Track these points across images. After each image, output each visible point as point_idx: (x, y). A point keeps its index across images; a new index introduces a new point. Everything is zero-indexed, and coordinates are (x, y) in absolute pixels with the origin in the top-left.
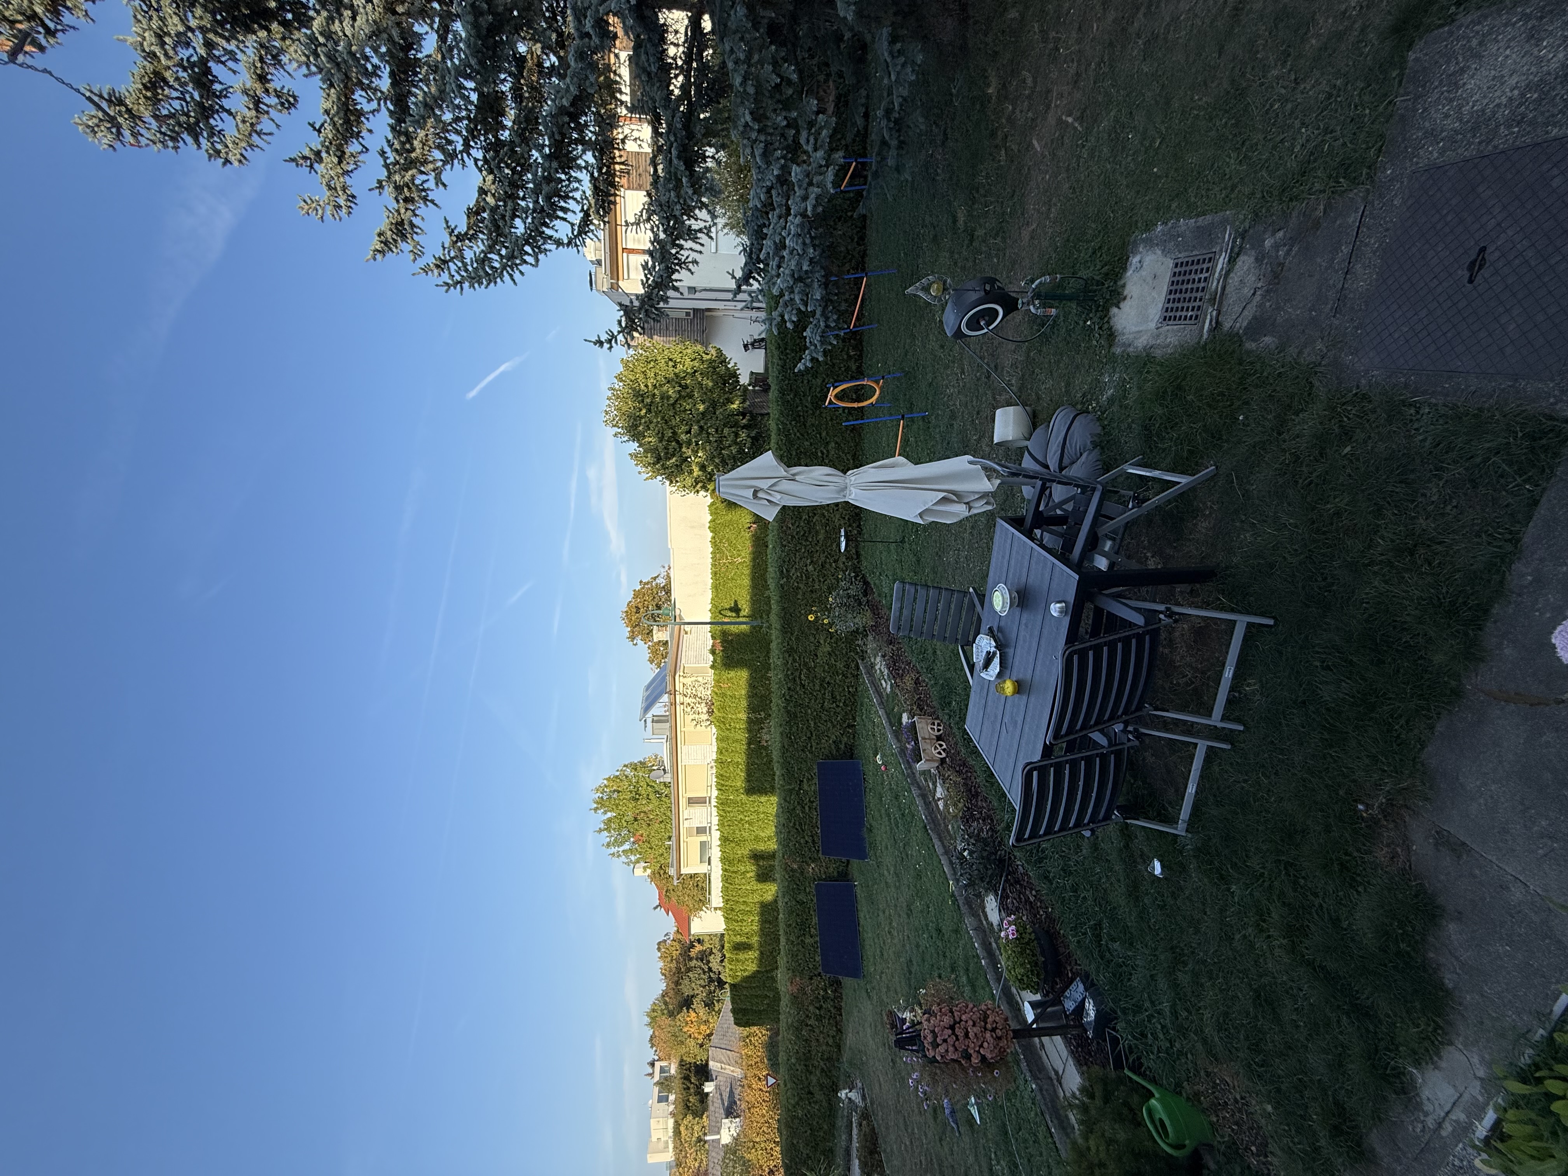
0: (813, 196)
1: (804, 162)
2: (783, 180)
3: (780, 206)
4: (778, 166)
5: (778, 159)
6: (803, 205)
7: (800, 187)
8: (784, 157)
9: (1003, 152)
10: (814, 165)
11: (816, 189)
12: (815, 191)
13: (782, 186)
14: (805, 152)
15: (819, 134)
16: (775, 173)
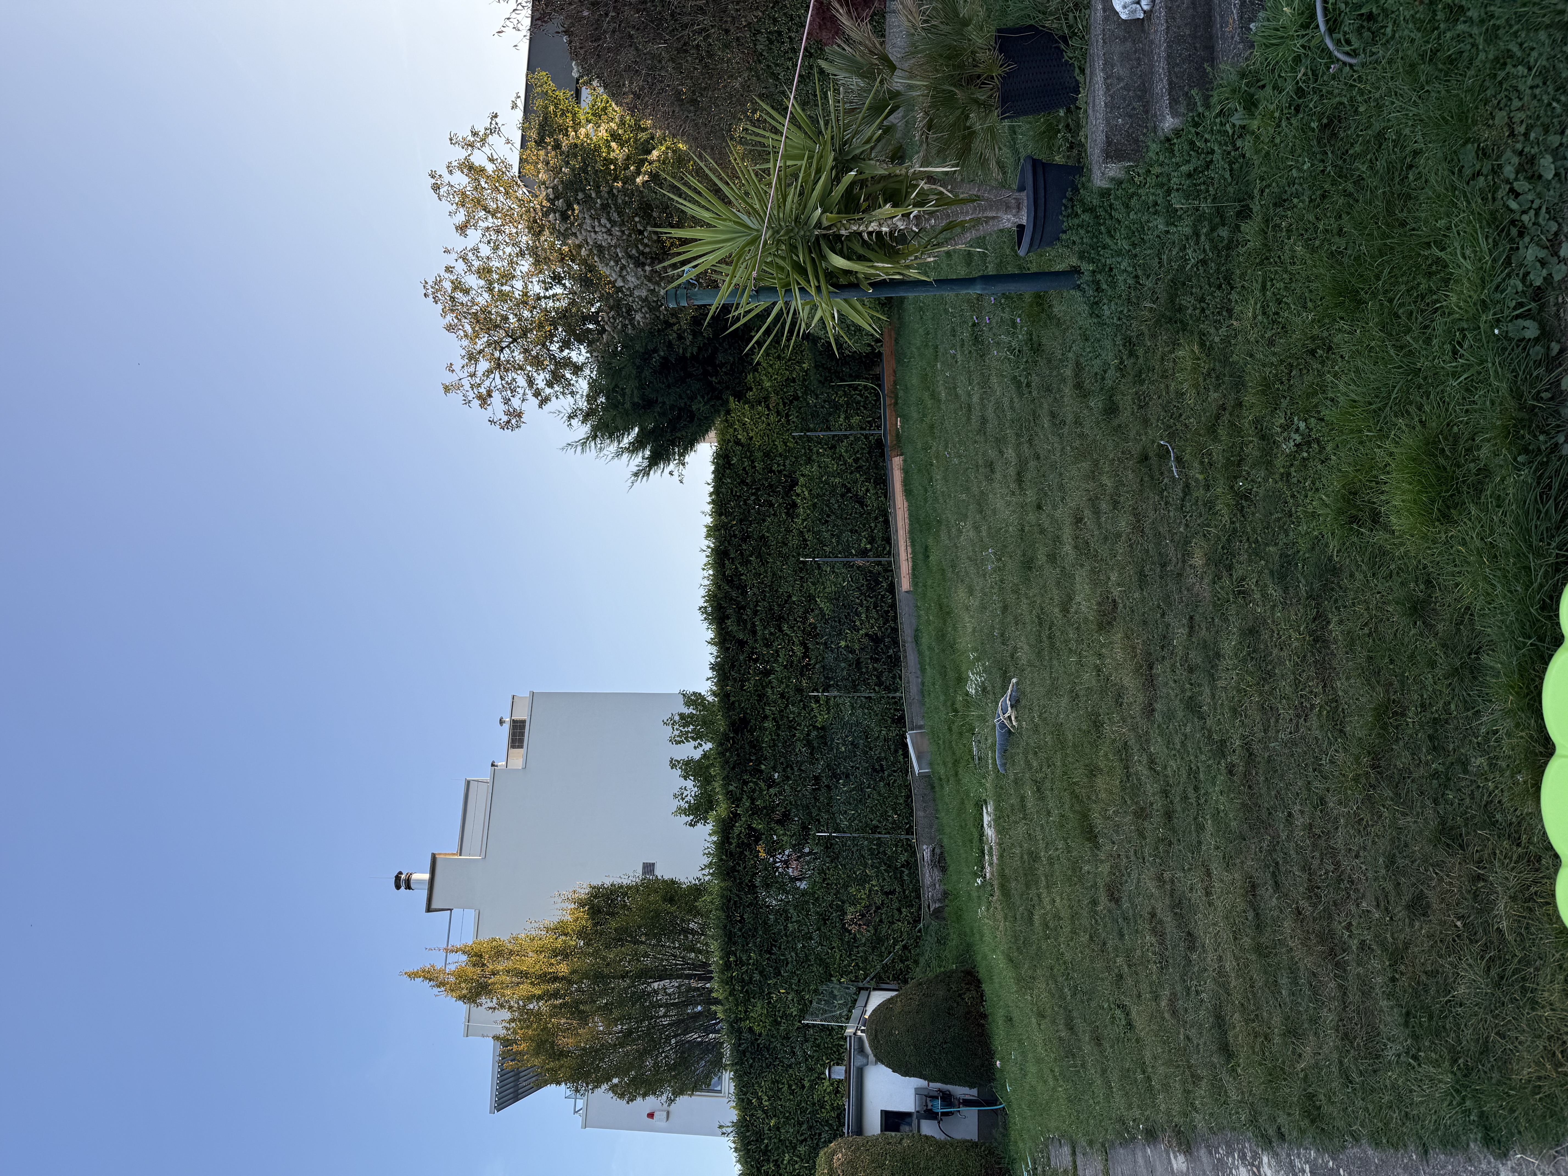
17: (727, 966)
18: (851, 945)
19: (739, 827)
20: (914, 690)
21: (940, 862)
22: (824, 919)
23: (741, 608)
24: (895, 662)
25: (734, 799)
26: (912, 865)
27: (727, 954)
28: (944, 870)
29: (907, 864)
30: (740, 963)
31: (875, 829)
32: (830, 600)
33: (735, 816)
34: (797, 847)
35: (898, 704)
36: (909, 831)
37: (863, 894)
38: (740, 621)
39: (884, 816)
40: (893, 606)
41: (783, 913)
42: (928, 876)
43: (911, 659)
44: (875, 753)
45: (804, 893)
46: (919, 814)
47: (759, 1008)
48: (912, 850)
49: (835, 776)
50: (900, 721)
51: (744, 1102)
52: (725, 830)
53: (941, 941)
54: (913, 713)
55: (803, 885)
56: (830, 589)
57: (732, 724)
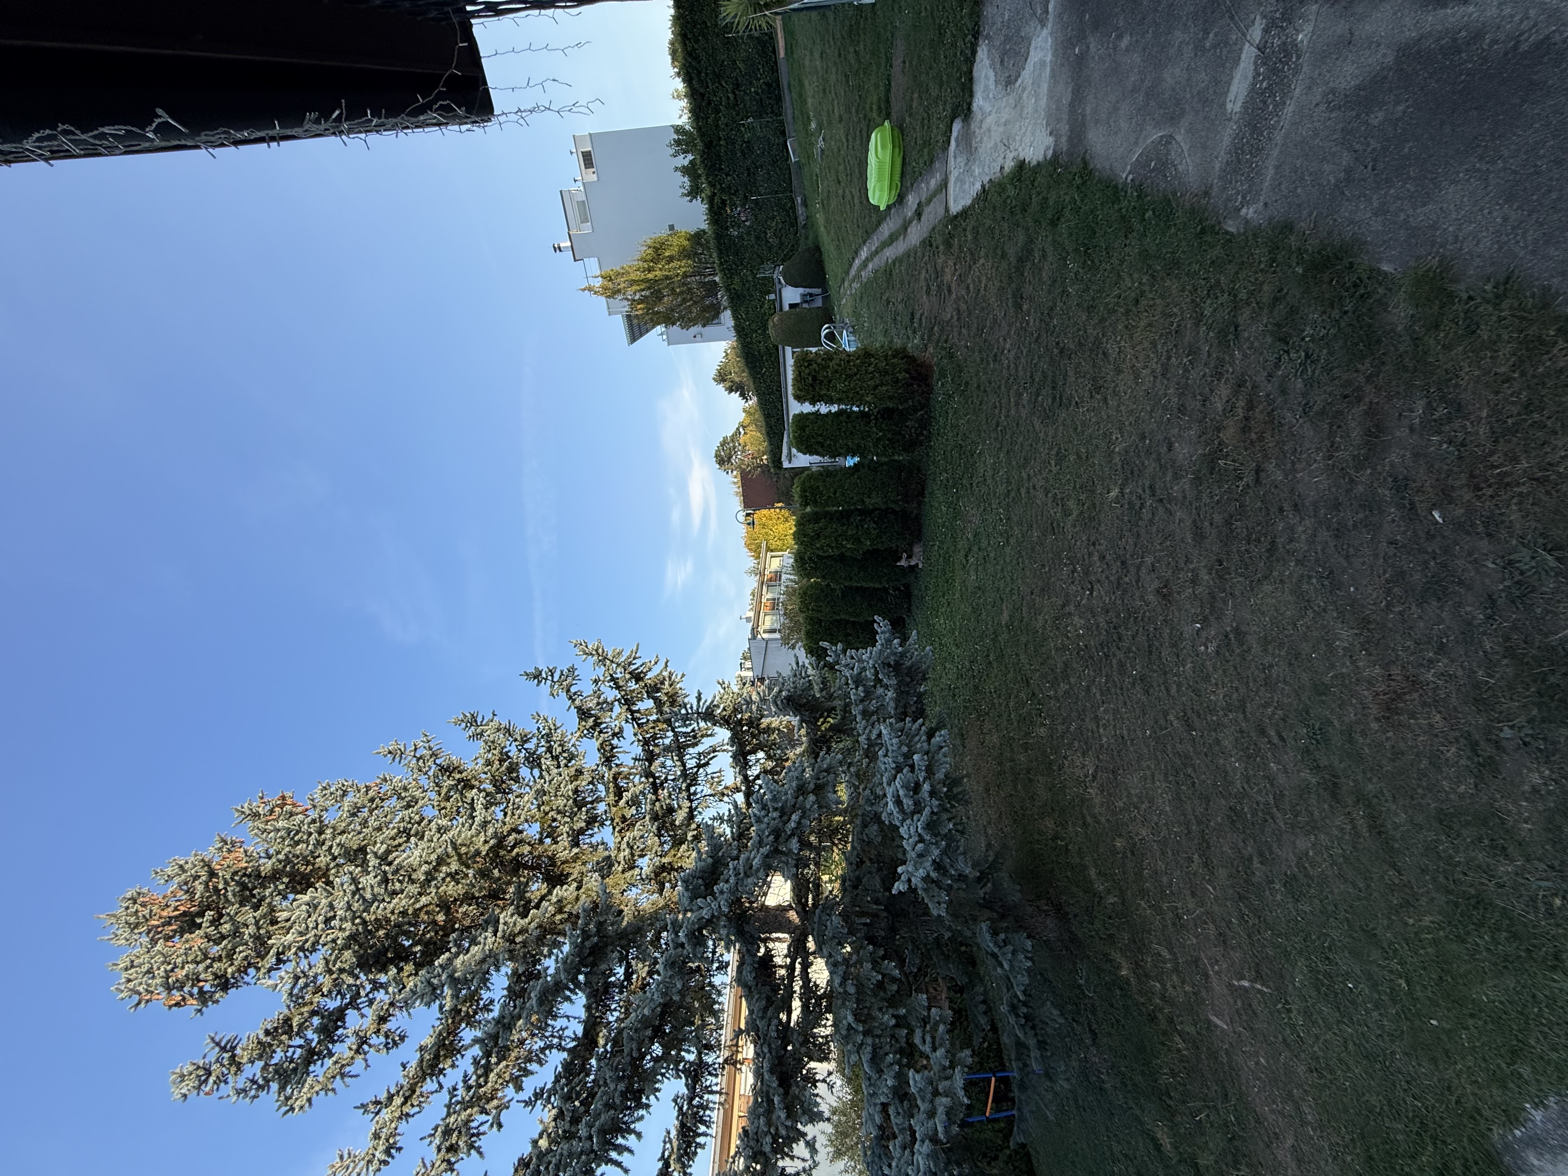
0: (941, 1110)
1: (925, 1067)
2: (901, 1093)
3: (902, 1130)
4: (892, 1074)
5: (892, 1064)
6: (930, 1124)
7: (923, 1100)
8: (899, 1062)
9: (1177, 1039)
10: (936, 1068)
11: (944, 1100)
12: (943, 1102)
13: (902, 1102)
14: (923, 1055)
15: (936, 1030)
16: (889, 1083)
17: (721, 264)
18: (770, 249)
19: (716, 200)
20: (790, 117)
21: (805, 204)
22: (758, 238)
23: (699, 72)
24: (779, 99)
25: (712, 185)
26: (793, 208)
27: (720, 258)
28: (806, 206)
29: (791, 208)
30: (726, 261)
31: (776, 192)
32: (744, 61)
33: (714, 194)
34: (743, 206)
35: (782, 123)
36: (791, 191)
37: (774, 224)
38: (700, 81)
39: (780, 185)
40: (776, 62)
41: (741, 237)
42: (800, 210)
43: (787, 98)
44: (774, 152)
45: (749, 227)
46: (794, 182)
47: (737, 280)
48: (792, 200)
49: (757, 167)
50: (783, 133)
51: (735, 317)
52: (711, 200)
53: (807, 238)
54: (789, 129)
55: (747, 223)
56: (744, 54)
57: (705, 145)
